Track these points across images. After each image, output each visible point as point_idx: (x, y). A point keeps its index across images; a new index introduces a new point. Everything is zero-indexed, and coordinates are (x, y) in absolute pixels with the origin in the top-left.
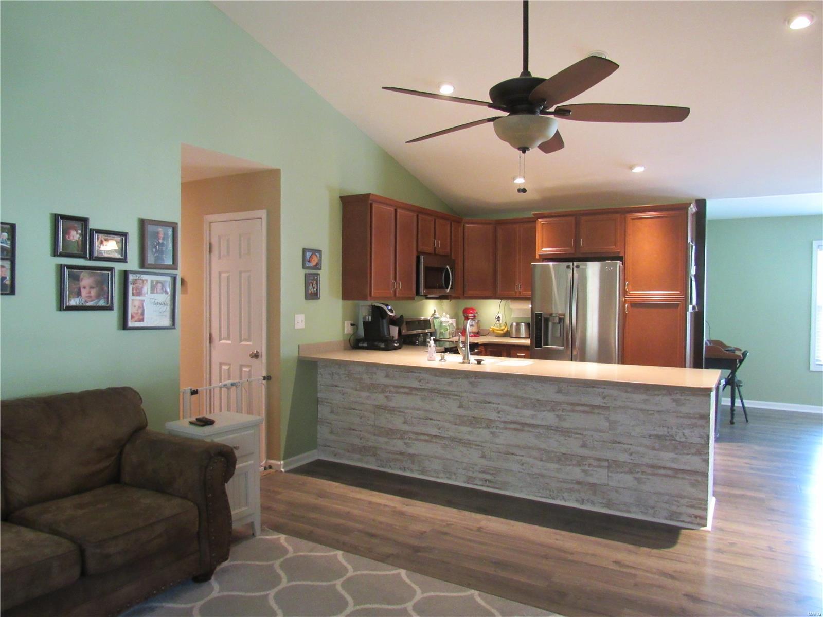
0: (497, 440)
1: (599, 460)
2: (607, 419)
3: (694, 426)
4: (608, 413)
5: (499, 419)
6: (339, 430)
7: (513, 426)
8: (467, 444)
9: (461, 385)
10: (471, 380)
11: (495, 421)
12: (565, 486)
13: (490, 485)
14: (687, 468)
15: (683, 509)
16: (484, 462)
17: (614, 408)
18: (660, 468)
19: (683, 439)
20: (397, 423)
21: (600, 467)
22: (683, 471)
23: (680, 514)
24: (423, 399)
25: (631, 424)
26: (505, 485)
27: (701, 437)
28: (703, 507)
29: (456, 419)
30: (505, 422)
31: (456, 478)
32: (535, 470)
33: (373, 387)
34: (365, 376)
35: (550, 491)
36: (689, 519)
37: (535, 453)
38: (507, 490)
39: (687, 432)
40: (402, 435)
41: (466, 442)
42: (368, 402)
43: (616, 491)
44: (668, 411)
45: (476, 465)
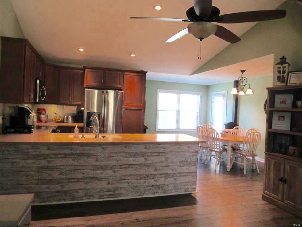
0: (117, 174)
1: (161, 174)
2: (165, 157)
3: (194, 155)
4: (165, 155)
5: (117, 164)
6: (8, 186)
7: (124, 166)
8: (100, 179)
9: (97, 150)
10: (102, 147)
11: (115, 165)
12: (147, 188)
13: (112, 196)
14: (191, 171)
15: (189, 187)
16: (109, 186)
17: (168, 152)
18: (182, 173)
19: (190, 161)
20: (56, 175)
21: (161, 177)
22: (190, 173)
23: (188, 189)
24: (73, 160)
25: (173, 158)
26: (120, 195)
27: (196, 159)
28: (195, 184)
29: (94, 167)
30: (120, 165)
31: (93, 197)
32: (135, 185)
33: (37, 157)
34: (31, 150)
35: (141, 192)
36: (191, 190)
37: (134, 177)
38: (121, 197)
39: (191, 158)
40: (59, 181)
41: (100, 178)
42: (33, 165)
43: (167, 186)
44: (185, 151)
45: (104, 189)
